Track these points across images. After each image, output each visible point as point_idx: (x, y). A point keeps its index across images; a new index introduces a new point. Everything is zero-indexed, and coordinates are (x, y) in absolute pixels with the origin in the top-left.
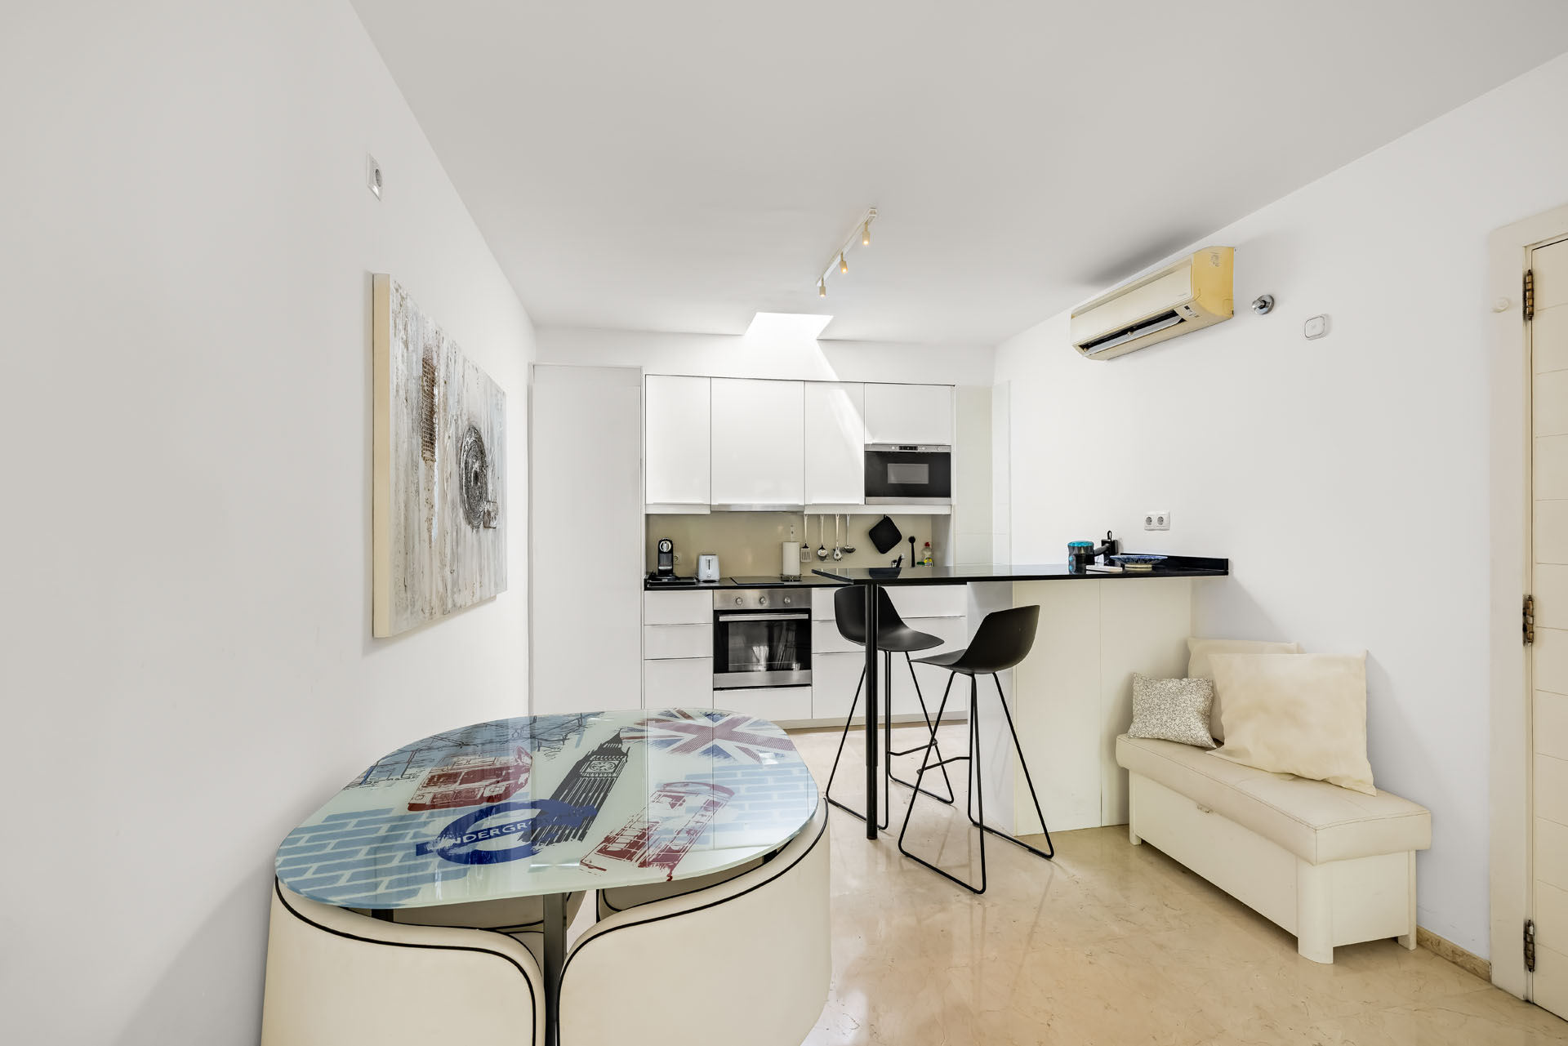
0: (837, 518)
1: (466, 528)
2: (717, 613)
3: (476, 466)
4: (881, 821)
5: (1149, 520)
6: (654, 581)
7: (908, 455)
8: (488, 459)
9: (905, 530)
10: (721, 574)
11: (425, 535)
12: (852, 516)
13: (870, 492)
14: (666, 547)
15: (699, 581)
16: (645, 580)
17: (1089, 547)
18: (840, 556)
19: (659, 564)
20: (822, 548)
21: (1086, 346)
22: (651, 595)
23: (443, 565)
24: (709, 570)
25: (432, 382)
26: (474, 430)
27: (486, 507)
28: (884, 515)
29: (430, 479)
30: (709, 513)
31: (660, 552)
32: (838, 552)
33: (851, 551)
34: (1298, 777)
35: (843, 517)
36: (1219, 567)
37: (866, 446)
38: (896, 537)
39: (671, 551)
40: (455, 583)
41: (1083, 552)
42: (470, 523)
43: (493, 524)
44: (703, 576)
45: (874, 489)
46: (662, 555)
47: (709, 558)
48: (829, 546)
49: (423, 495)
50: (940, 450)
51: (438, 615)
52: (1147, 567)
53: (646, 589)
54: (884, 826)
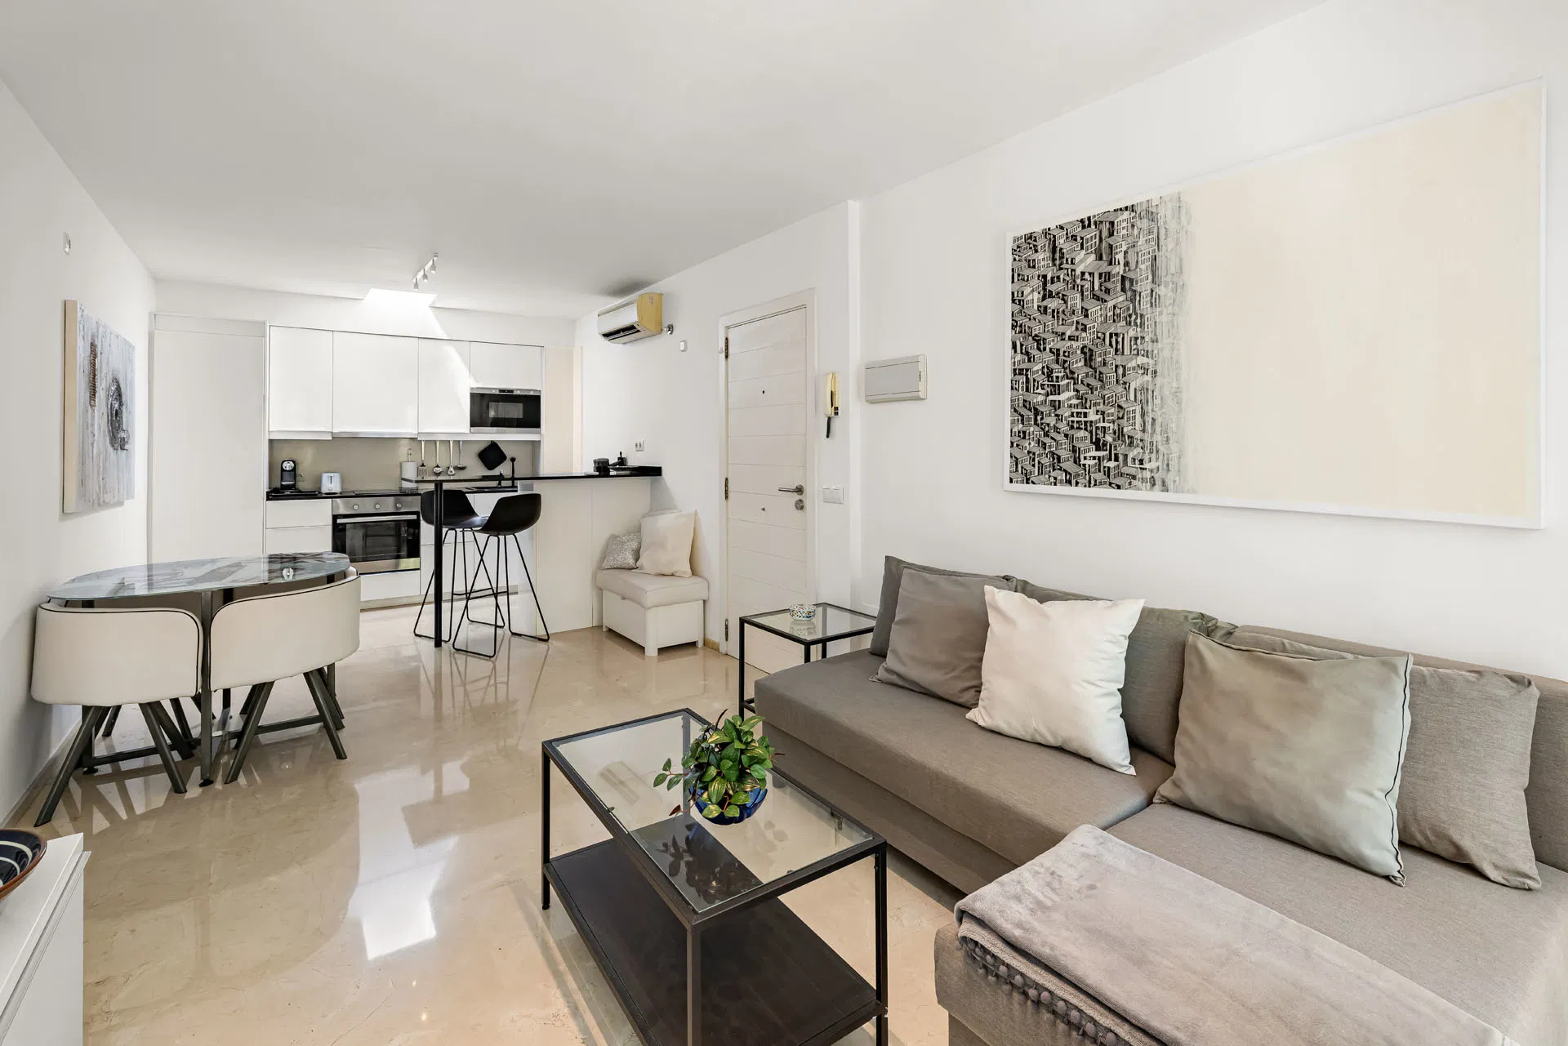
0: (451, 443)
1: (110, 449)
2: (335, 517)
3: (117, 406)
4: (445, 636)
5: (636, 445)
6: (274, 494)
7: (507, 397)
8: (124, 399)
9: (508, 452)
10: (342, 488)
11: (91, 455)
12: (464, 441)
13: (474, 423)
14: (288, 466)
15: (320, 493)
16: (267, 493)
17: (606, 462)
18: (454, 472)
19: (282, 480)
20: (438, 466)
21: (606, 335)
22: (273, 504)
23: (99, 474)
24: (331, 484)
25: (95, 356)
26: (116, 381)
27: (122, 434)
28: (492, 441)
29: (93, 417)
30: (331, 438)
31: (283, 470)
32: (452, 469)
33: (463, 469)
34: (664, 575)
35: (456, 442)
36: (656, 472)
37: (471, 389)
38: (501, 457)
39: (294, 470)
40: (105, 486)
41: (601, 465)
42: (113, 446)
43: (126, 447)
44: (325, 490)
45: (477, 421)
46: (284, 473)
47: (332, 475)
48: (443, 464)
49: (90, 429)
50: (532, 393)
51: (96, 506)
52: (628, 472)
53: (268, 499)
54: (447, 639)
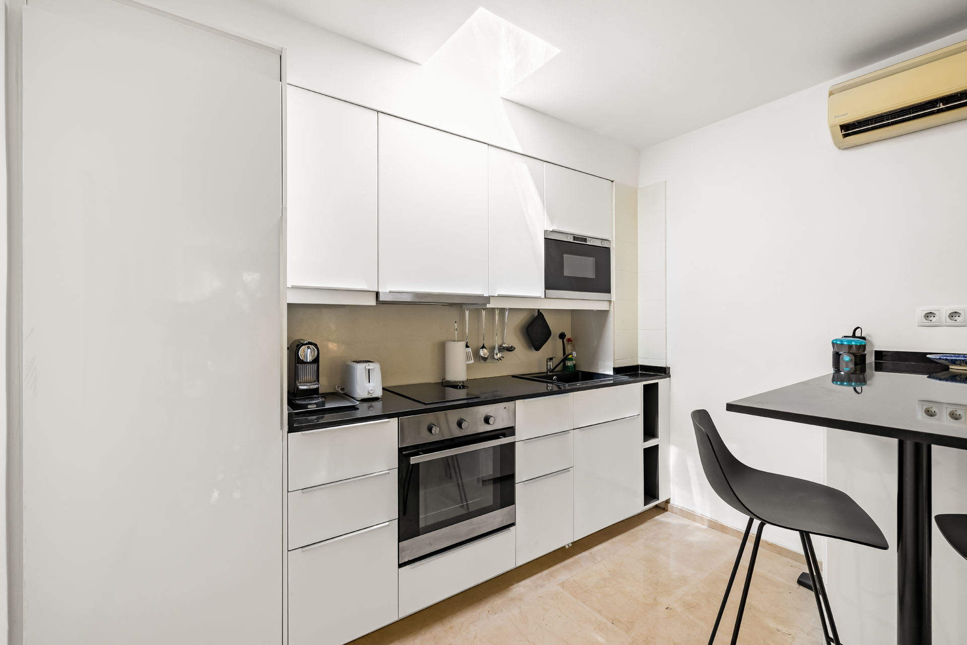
2: (404, 453)
7: (579, 247)
12: (510, 309)
13: (549, 285)
14: (309, 354)
18: (499, 355)
19: (296, 380)
20: (484, 347)
22: (293, 435)
24: (369, 383)
30: (375, 304)
31: (298, 361)
32: (496, 351)
33: (510, 349)
35: (502, 310)
37: (546, 232)
38: (546, 334)
39: (316, 361)
44: (361, 392)
45: (553, 282)
46: (301, 366)
47: (368, 365)
50: (604, 245)
53: (290, 430)
